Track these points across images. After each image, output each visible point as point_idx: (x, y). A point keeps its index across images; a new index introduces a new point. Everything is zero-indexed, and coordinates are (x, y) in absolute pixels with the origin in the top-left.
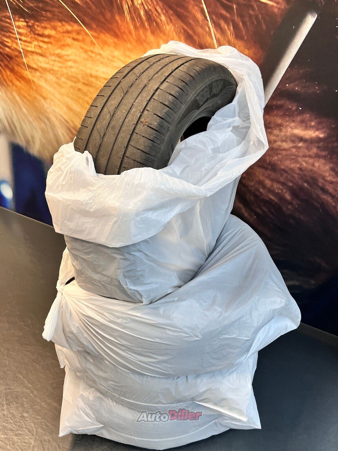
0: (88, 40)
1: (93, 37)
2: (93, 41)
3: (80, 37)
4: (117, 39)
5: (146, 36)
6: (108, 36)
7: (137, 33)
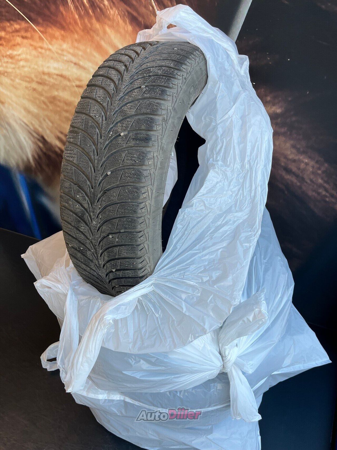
1: (40, 32)
2: (41, 37)
3: (28, 35)
4: (64, 31)
5: (91, 24)
7: (82, 21)
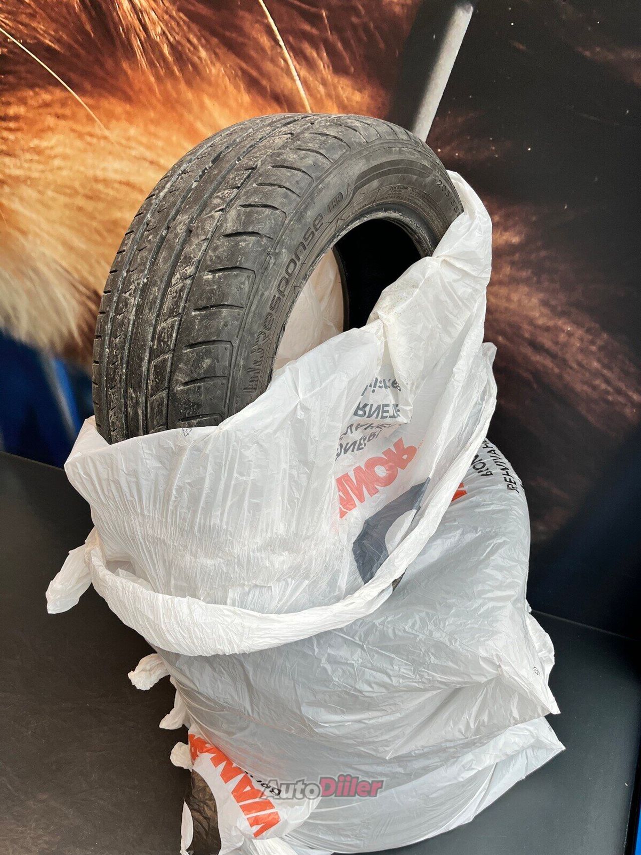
0: (81, 114)
1: (89, 107)
2: (91, 116)
4: (130, 105)
5: (178, 92)
6: (114, 101)
7: (162, 88)
